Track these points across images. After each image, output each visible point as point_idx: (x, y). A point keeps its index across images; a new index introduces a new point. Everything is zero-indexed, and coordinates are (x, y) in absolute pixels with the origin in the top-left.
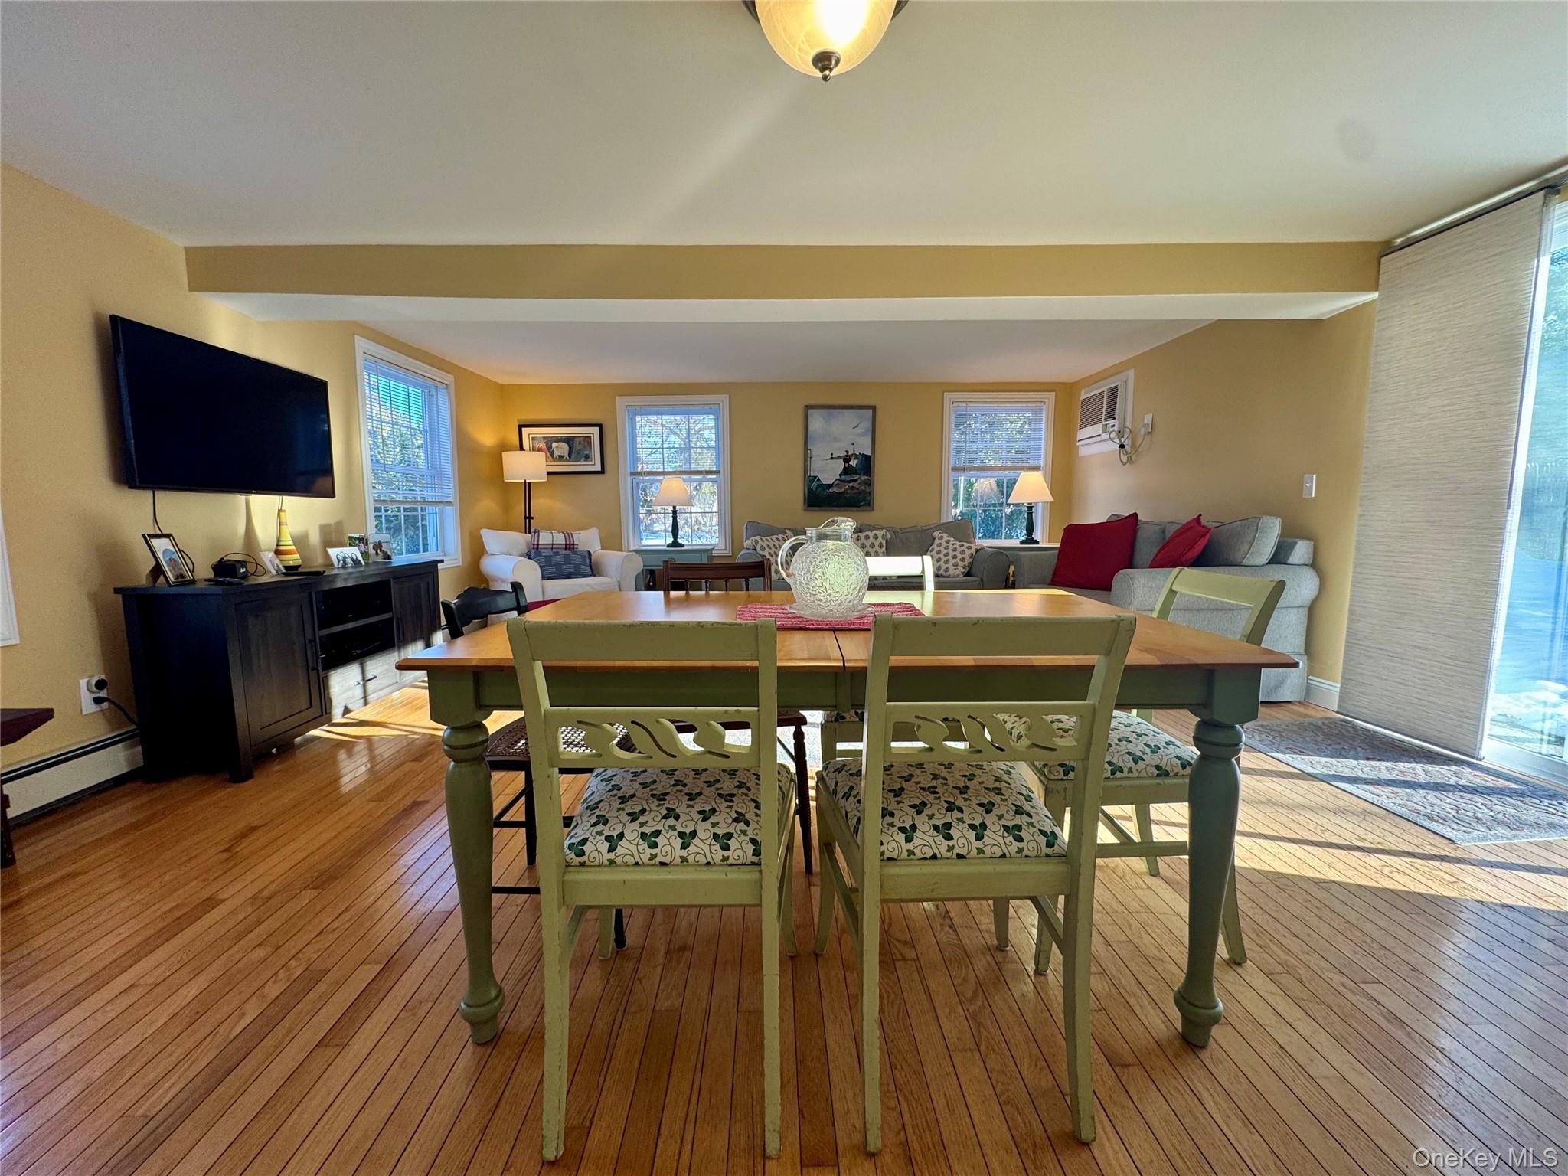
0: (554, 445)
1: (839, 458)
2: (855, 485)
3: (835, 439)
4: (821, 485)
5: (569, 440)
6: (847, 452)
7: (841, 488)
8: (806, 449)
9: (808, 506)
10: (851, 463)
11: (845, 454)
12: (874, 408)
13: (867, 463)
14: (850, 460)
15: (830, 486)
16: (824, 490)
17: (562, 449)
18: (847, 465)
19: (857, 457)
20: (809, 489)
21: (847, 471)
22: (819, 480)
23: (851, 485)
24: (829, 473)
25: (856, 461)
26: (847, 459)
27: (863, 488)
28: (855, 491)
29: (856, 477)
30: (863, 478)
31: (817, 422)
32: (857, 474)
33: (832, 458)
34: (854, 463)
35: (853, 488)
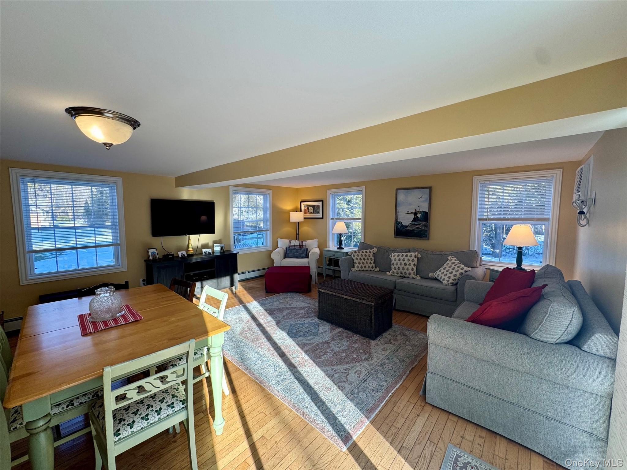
0: (309, 208)
1: (411, 213)
2: (420, 226)
3: (410, 204)
4: (402, 226)
5: (313, 206)
6: (416, 210)
7: (412, 228)
8: (396, 209)
9: (396, 236)
10: (417, 216)
11: (415, 211)
12: (430, 188)
13: (426, 216)
14: (417, 214)
15: (407, 226)
16: (404, 228)
17: (311, 209)
18: (415, 217)
19: (420, 213)
20: (397, 227)
21: (415, 219)
22: (401, 223)
23: (417, 226)
24: (407, 220)
25: (420, 215)
26: (415, 214)
27: (424, 228)
28: (419, 230)
29: (420, 223)
30: (424, 223)
31: (402, 196)
32: (420, 221)
33: (408, 213)
34: (419, 215)
35: (418, 228)
